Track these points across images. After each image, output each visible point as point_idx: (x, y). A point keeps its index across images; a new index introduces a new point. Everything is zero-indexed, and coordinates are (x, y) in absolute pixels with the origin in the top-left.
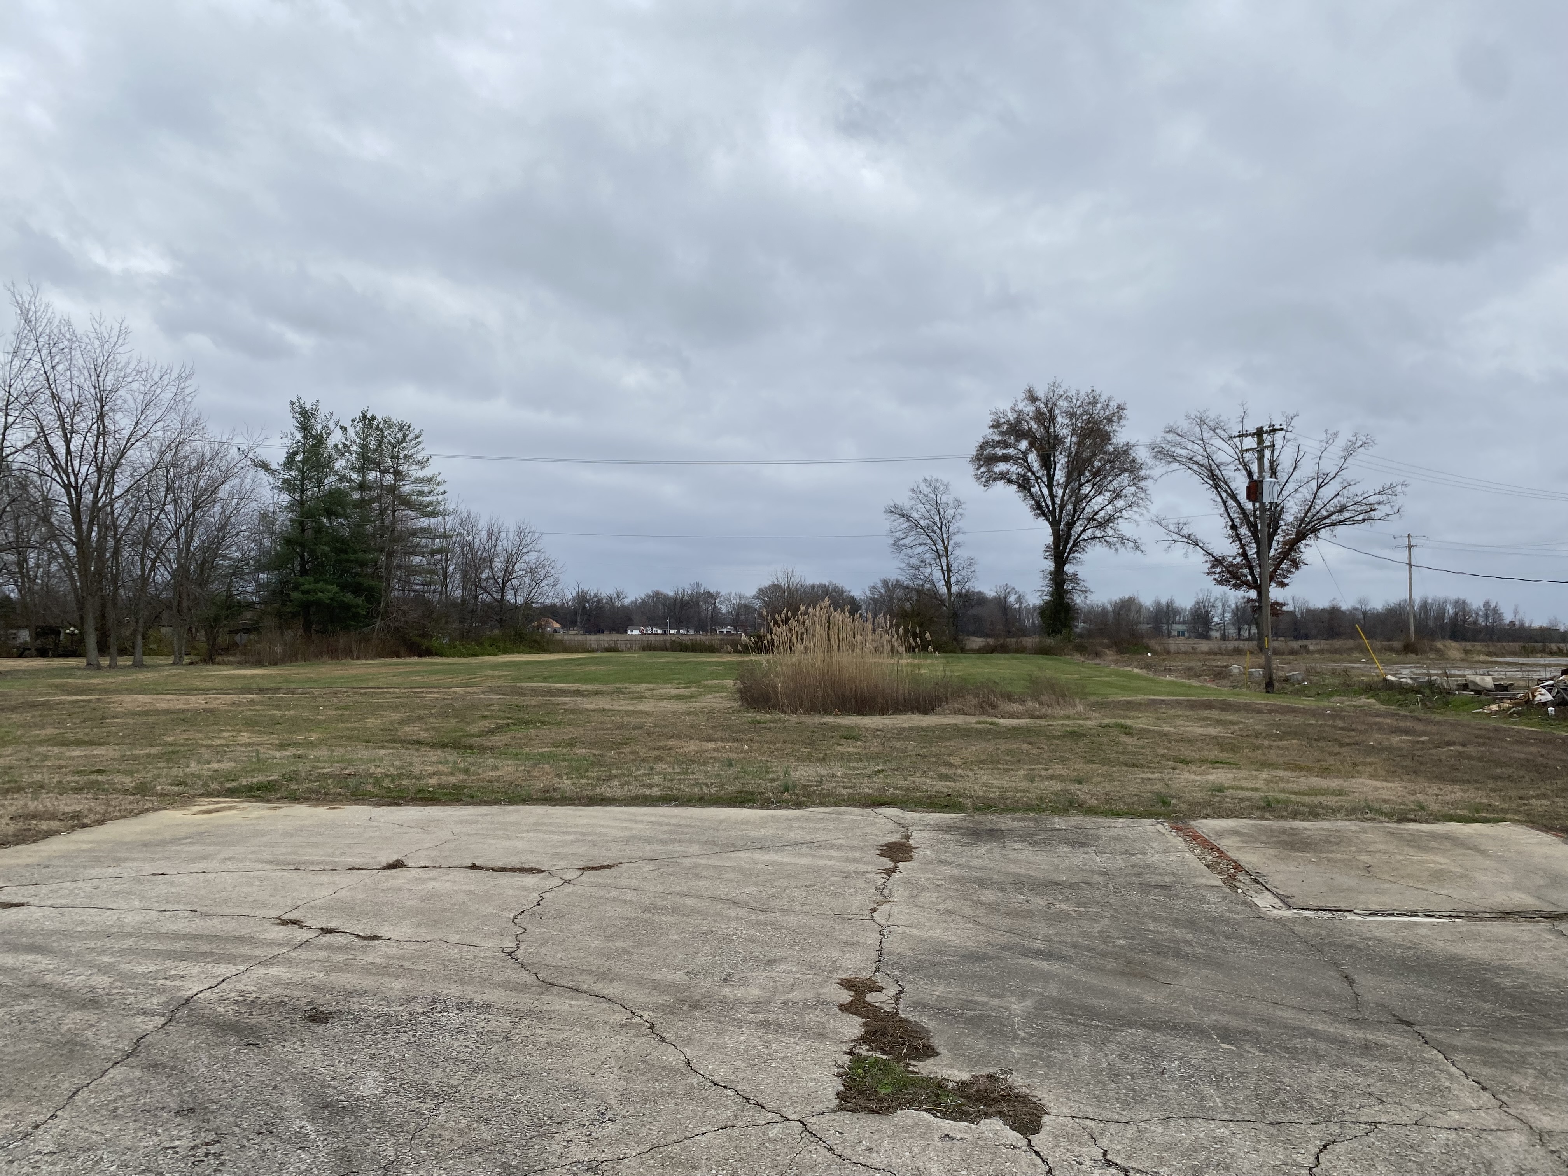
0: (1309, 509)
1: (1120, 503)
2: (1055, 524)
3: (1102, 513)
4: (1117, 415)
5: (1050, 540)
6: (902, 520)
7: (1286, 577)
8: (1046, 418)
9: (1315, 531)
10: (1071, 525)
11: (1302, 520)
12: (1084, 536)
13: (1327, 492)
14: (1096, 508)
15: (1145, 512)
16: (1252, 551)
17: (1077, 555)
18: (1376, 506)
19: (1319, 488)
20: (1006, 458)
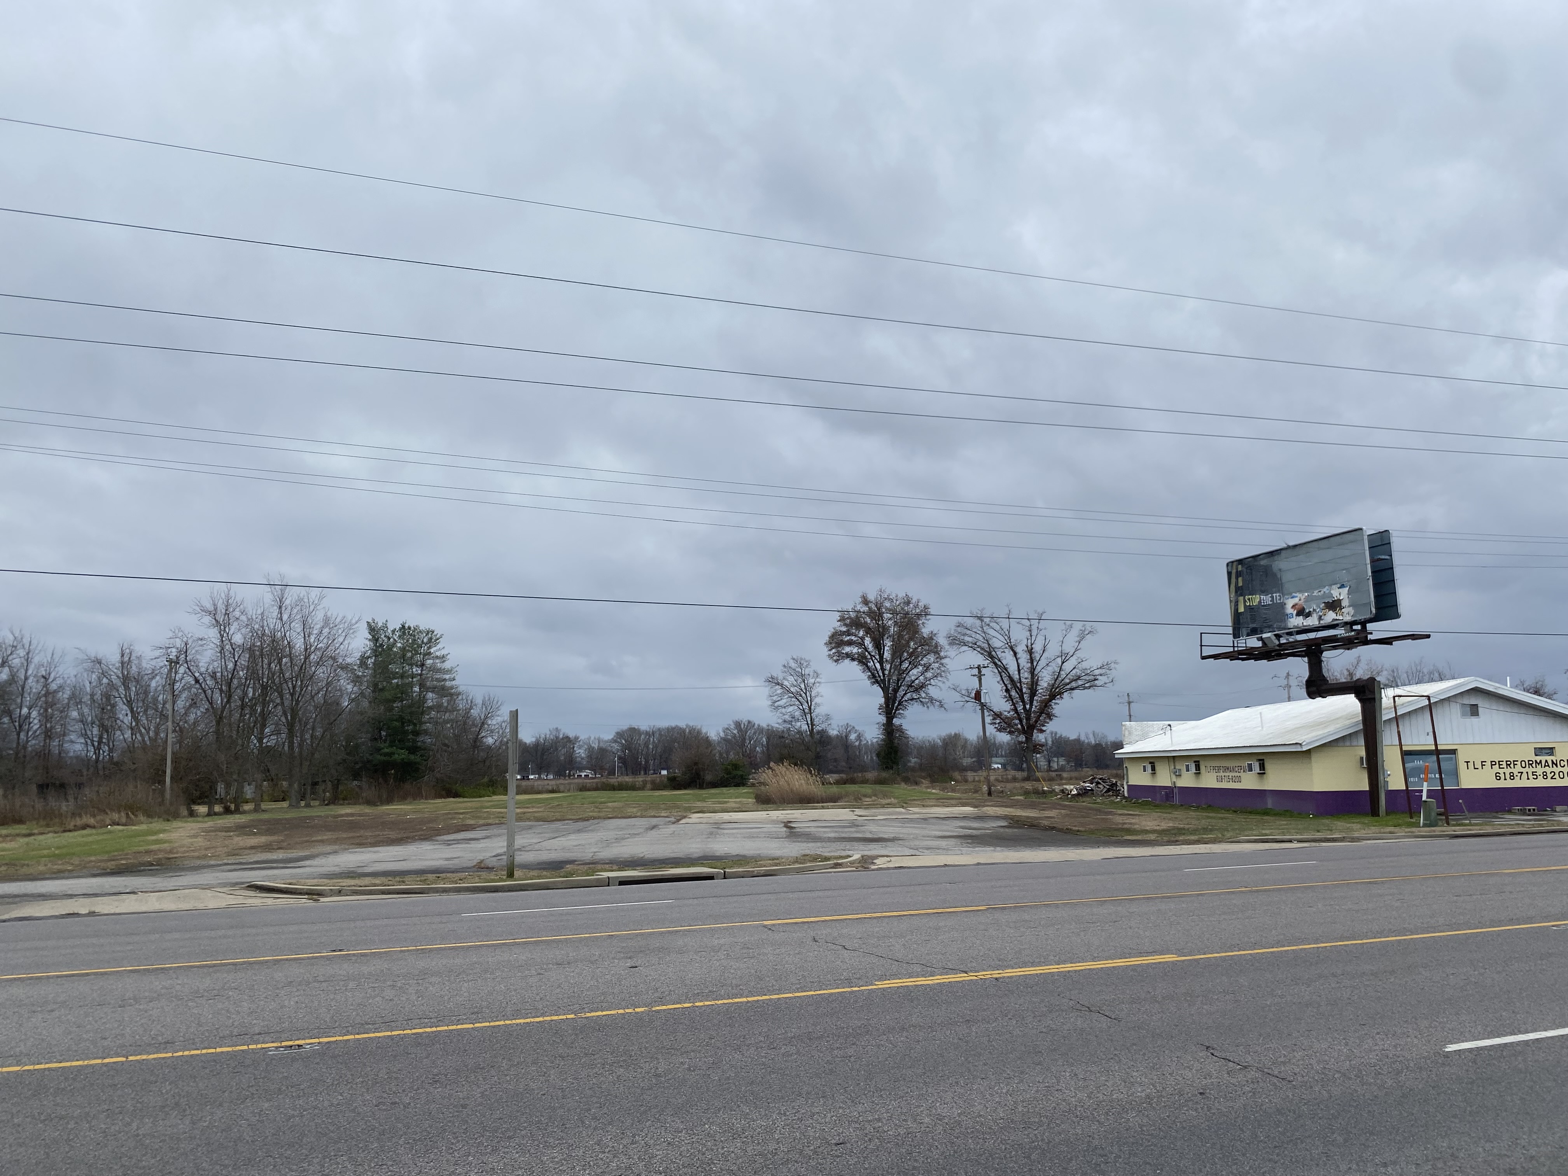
0: (1057, 678)
1: (929, 675)
2: (885, 690)
3: (917, 682)
4: (925, 612)
5: (883, 700)
6: (777, 687)
7: (1044, 726)
8: (876, 615)
9: (1061, 693)
10: (896, 691)
11: (1053, 685)
12: (906, 698)
13: (1068, 666)
14: (913, 678)
15: (945, 680)
16: (1020, 708)
17: (901, 711)
18: (1098, 677)
19: (1063, 663)
20: (850, 643)
